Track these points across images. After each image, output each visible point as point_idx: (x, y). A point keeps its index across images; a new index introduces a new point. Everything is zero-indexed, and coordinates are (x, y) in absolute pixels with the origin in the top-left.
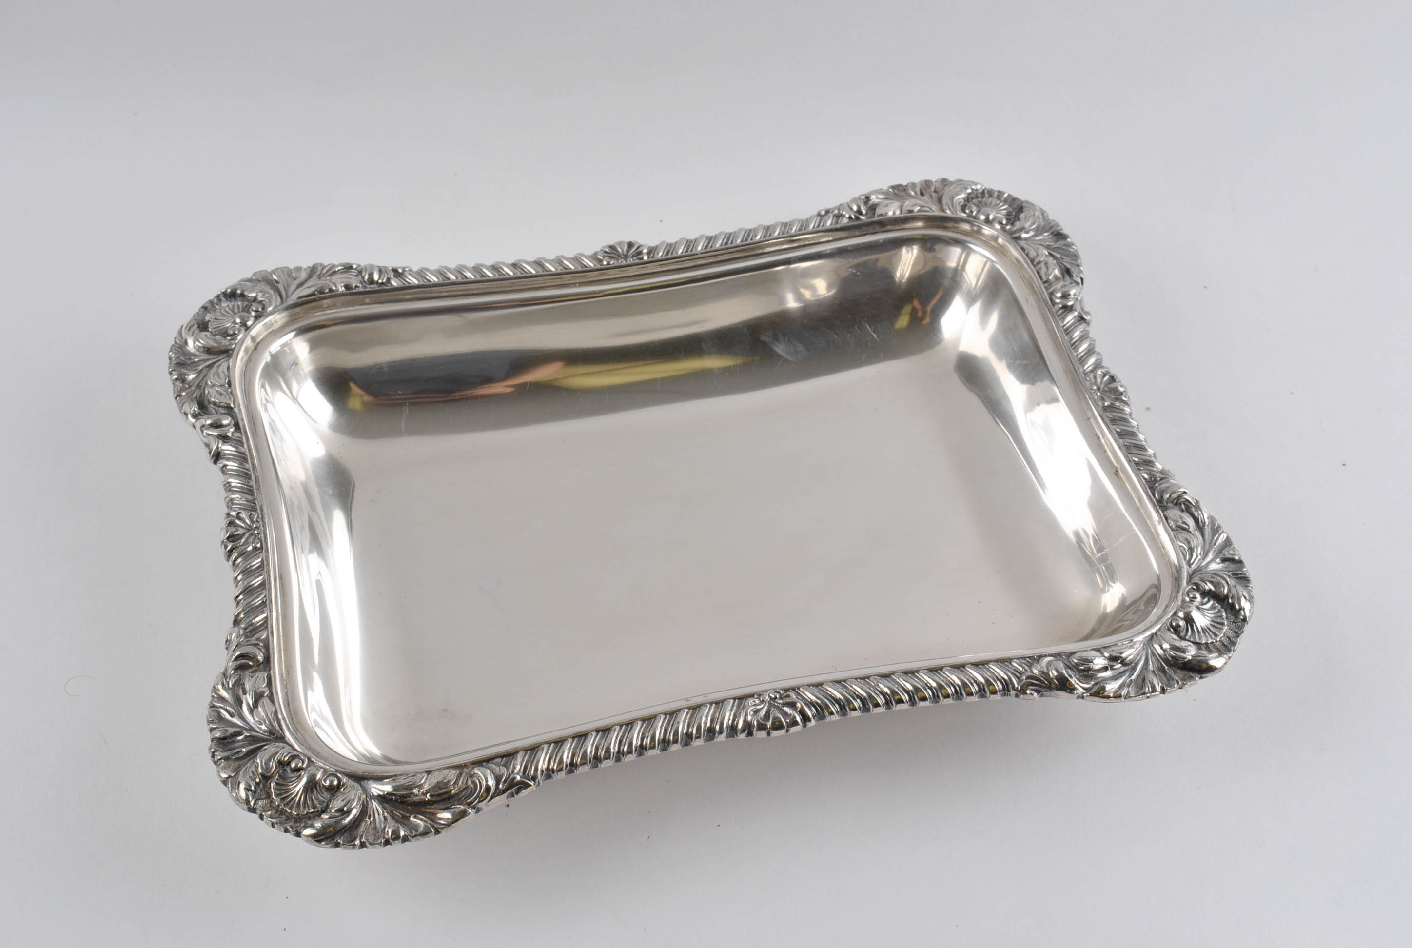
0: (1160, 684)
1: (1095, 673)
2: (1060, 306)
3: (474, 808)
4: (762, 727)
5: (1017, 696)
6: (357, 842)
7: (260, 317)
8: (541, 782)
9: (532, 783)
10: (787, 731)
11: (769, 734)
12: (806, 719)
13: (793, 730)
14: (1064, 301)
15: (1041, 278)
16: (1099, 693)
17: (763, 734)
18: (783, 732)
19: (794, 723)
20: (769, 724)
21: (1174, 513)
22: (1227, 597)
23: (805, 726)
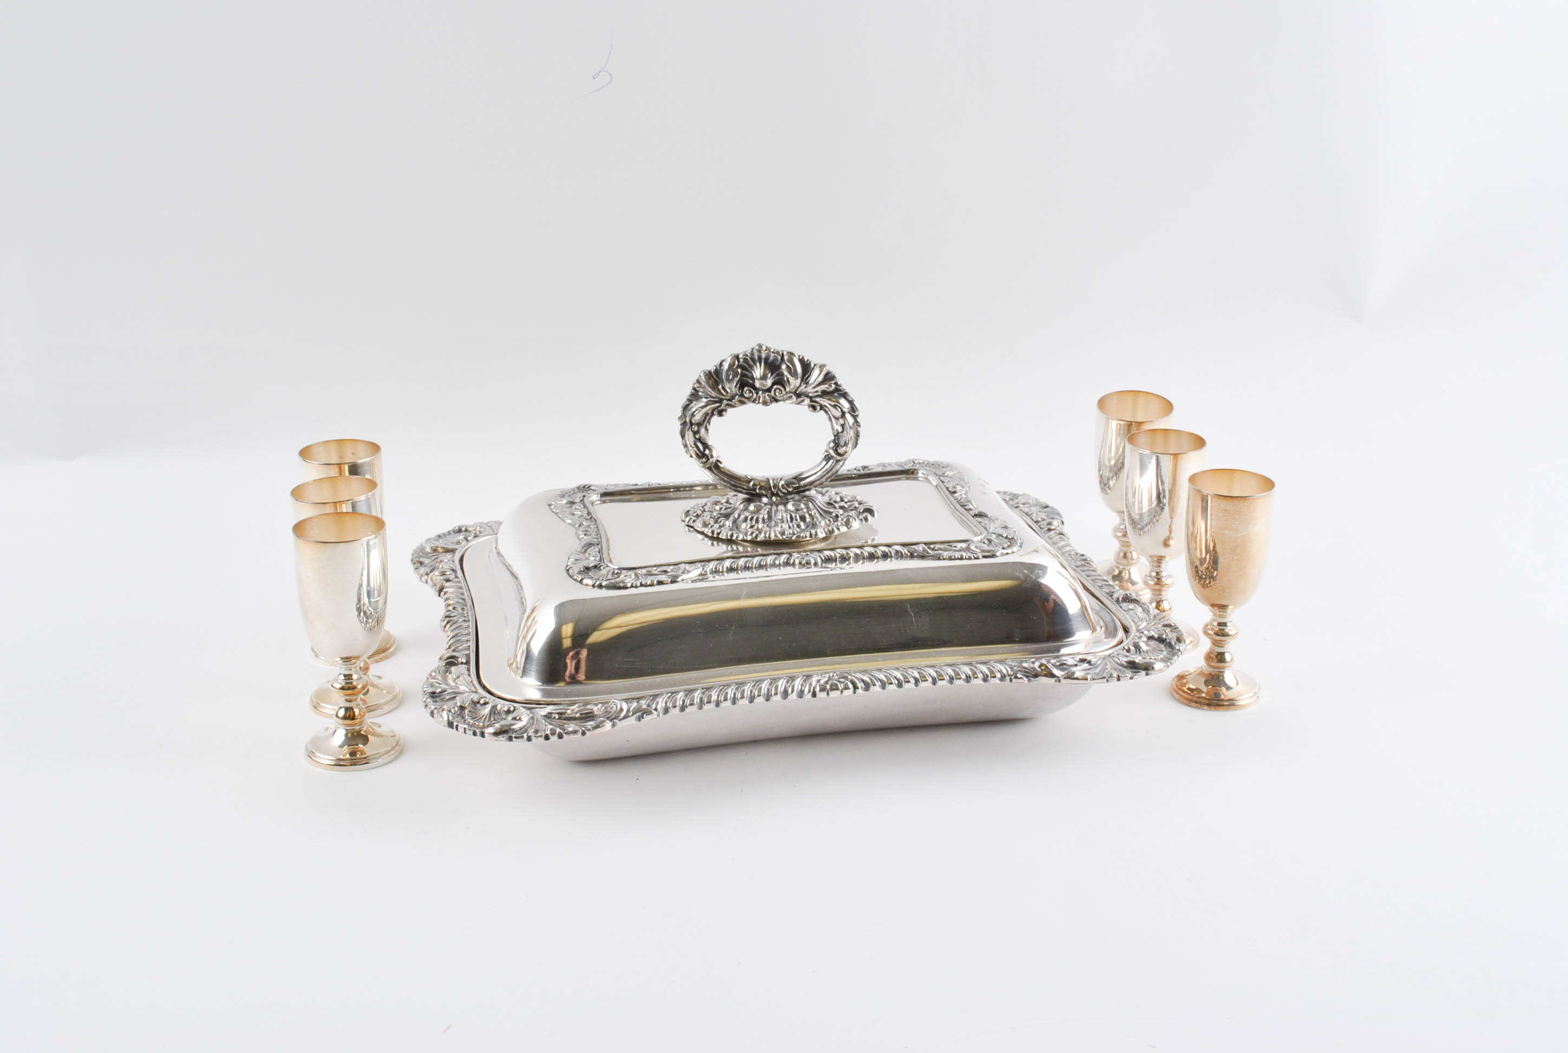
0: (1116, 673)
1: (1068, 667)
2: (1046, 529)
3: (611, 721)
4: (823, 689)
5: (1011, 680)
6: (525, 736)
7: (477, 536)
8: (661, 713)
9: (654, 712)
10: (842, 692)
11: (828, 694)
12: (855, 687)
13: (846, 692)
14: (1049, 526)
15: (1033, 520)
16: (1070, 677)
17: (824, 694)
18: (838, 692)
19: (847, 688)
20: (828, 687)
21: (1124, 605)
22: (1166, 639)
23: (855, 692)
